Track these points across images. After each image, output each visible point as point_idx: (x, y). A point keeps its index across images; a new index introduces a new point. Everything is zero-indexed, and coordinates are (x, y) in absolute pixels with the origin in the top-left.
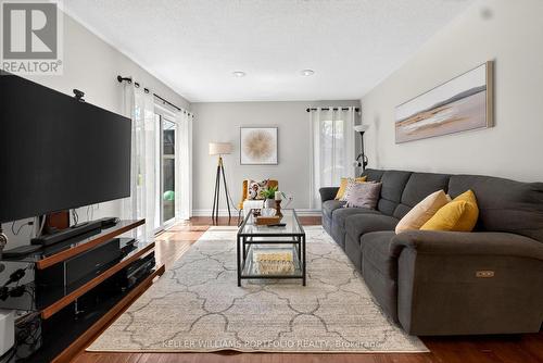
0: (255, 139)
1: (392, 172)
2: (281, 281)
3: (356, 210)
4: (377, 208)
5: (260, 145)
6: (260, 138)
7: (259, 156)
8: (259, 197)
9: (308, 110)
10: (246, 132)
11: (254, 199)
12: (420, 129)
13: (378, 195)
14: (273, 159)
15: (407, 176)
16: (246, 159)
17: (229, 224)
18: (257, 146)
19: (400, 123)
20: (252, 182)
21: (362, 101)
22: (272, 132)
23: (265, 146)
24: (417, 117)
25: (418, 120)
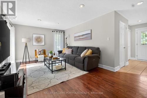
0: (38, 38)
1: (74, 47)
2: (61, 70)
3: (69, 55)
4: (72, 54)
5: (39, 40)
6: (39, 38)
7: (39, 43)
8: (41, 54)
9: (53, 31)
10: (34, 36)
11: (40, 55)
12: (79, 39)
13: (72, 51)
14: (43, 44)
15: (78, 48)
16: (35, 43)
17: (29, 63)
18: (38, 40)
19: (75, 37)
20: (39, 50)
21: (65, 31)
22: (43, 36)
23: (41, 40)
24: (79, 36)
25: (79, 37)
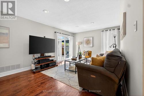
0: (87, 41)
7: (88, 45)
10: (85, 39)
11: (84, 55)
16: (85, 46)
22: (91, 39)
23: (90, 42)
